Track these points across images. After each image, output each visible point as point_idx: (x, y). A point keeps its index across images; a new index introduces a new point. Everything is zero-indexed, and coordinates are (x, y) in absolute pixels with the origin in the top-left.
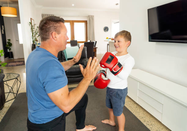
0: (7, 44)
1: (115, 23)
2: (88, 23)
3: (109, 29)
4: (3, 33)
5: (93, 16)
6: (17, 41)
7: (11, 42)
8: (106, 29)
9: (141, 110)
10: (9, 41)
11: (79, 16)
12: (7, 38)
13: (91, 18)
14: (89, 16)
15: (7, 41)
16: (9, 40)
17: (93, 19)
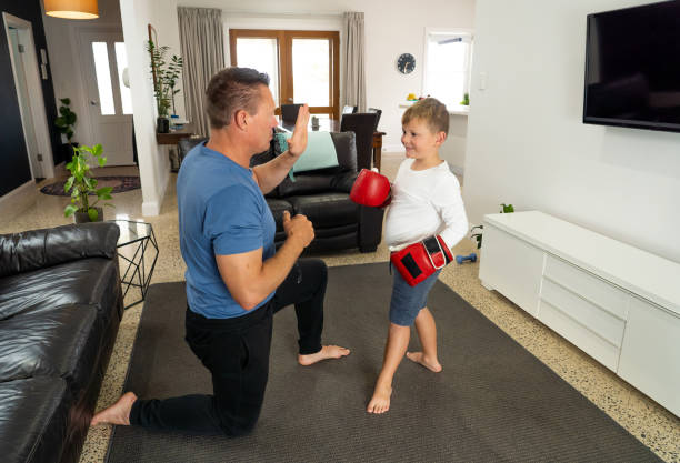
0: (59, 115)
1: (440, 43)
2: (342, 41)
3: (417, 64)
4: (45, 77)
5: (363, 14)
6: (93, 104)
7: (73, 109)
8: (406, 63)
9: (551, 339)
10: (65, 106)
11: (308, 16)
12: (59, 95)
13: (354, 21)
14: (346, 15)
15: (59, 104)
16: (66, 101)
17: (360, 26)
